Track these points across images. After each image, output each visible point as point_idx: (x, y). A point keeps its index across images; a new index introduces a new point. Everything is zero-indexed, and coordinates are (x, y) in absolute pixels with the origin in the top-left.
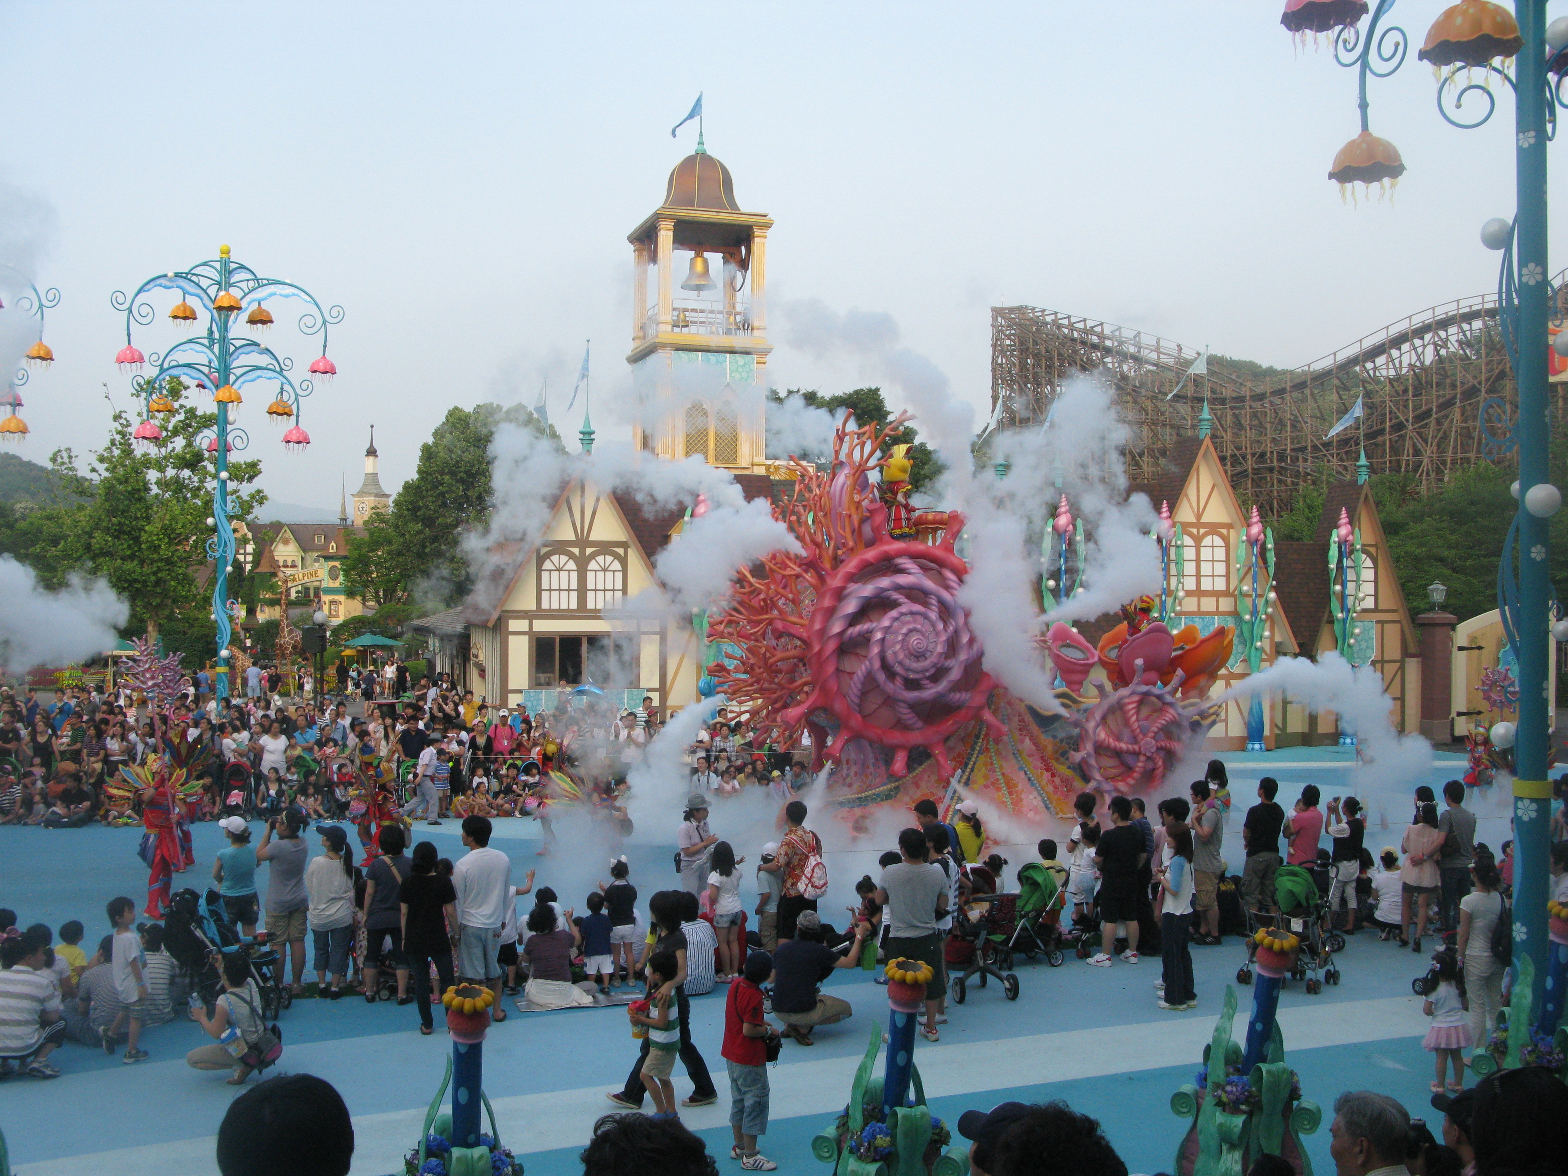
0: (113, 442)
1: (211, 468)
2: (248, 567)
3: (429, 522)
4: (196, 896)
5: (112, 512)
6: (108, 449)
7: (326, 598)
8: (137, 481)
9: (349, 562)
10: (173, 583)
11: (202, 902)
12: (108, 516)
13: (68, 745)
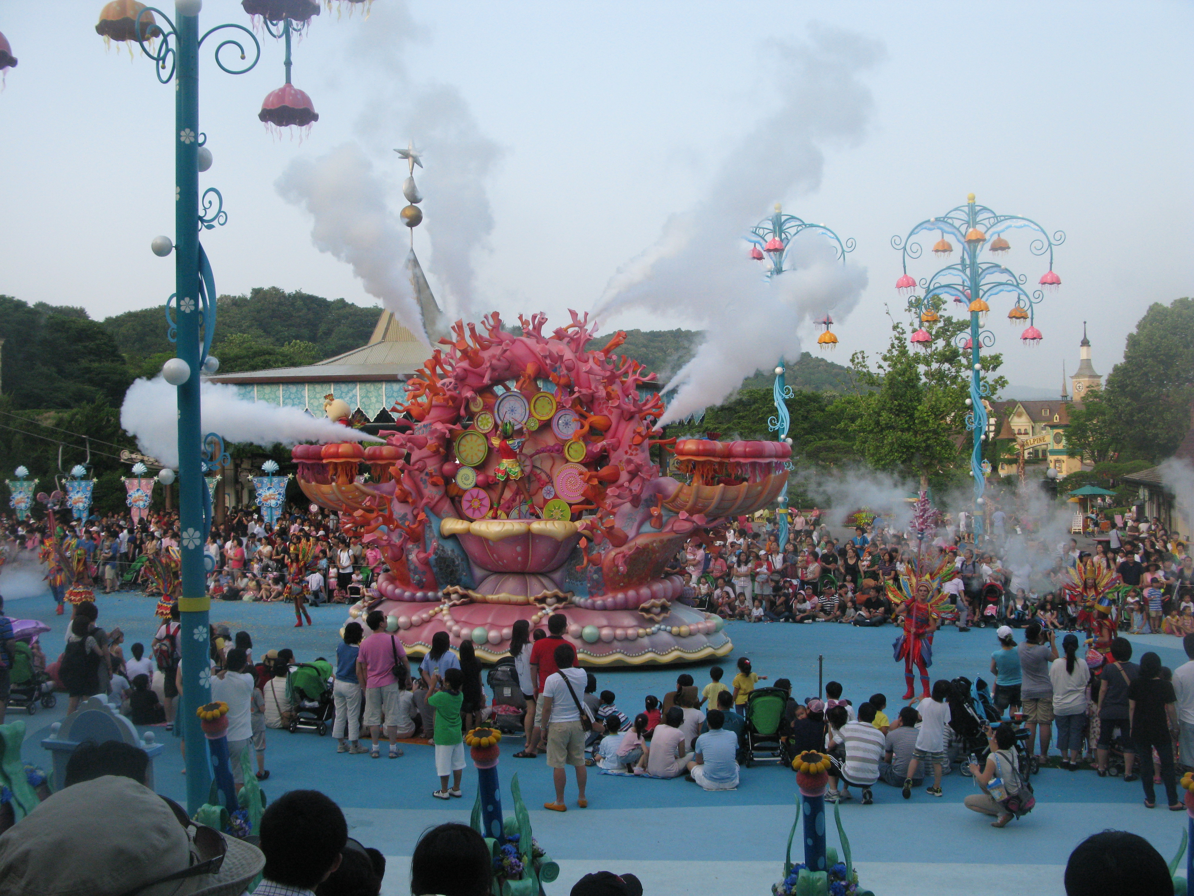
0: (893, 346)
1: (964, 361)
2: (991, 435)
3: (1135, 396)
4: (968, 683)
5: (894, 397)
6: (890, 351)
7: (1051, 458)
8: (911, 373)
9: (1070, 429)
10: (938, 448)
11: (973, 687)
12: (891, 400)
13: (868, 567)
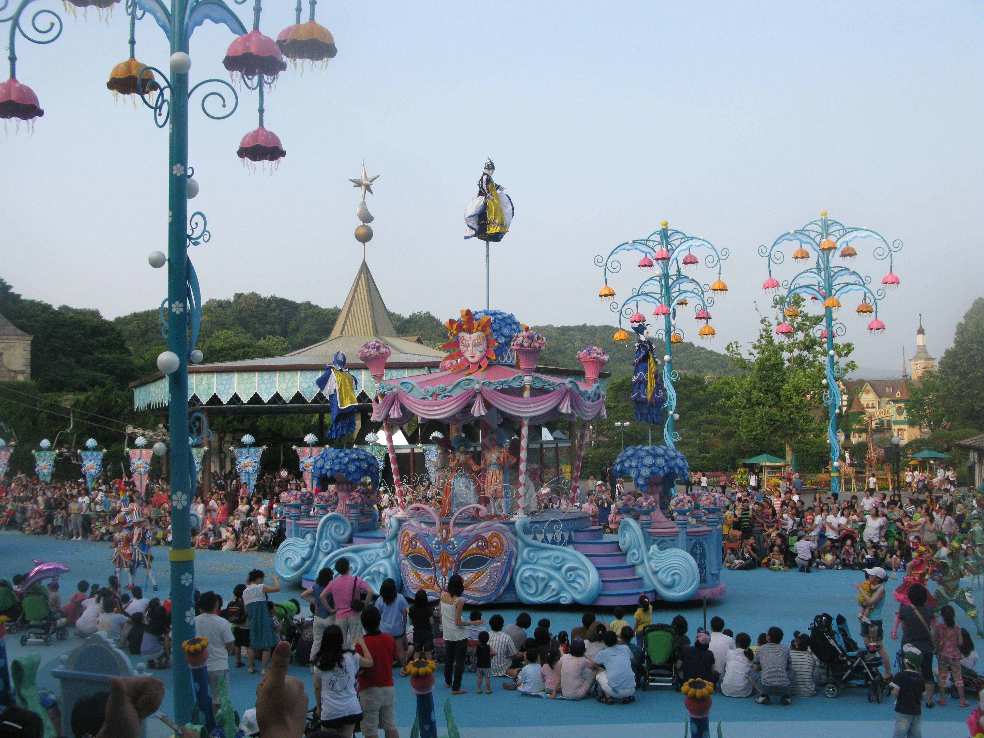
0: (761, 336)
1: (820, 349)
2: (844, 409)
3: (964, 375)
4: (830, 618)
5: (763, 378)
6: (759, 341)
7: (894, 427)
8: (777, 359)
9: (910, 403)
10: (800, 421)
11: (834, 622)
12: (760, 381)
